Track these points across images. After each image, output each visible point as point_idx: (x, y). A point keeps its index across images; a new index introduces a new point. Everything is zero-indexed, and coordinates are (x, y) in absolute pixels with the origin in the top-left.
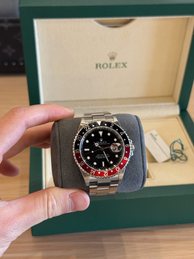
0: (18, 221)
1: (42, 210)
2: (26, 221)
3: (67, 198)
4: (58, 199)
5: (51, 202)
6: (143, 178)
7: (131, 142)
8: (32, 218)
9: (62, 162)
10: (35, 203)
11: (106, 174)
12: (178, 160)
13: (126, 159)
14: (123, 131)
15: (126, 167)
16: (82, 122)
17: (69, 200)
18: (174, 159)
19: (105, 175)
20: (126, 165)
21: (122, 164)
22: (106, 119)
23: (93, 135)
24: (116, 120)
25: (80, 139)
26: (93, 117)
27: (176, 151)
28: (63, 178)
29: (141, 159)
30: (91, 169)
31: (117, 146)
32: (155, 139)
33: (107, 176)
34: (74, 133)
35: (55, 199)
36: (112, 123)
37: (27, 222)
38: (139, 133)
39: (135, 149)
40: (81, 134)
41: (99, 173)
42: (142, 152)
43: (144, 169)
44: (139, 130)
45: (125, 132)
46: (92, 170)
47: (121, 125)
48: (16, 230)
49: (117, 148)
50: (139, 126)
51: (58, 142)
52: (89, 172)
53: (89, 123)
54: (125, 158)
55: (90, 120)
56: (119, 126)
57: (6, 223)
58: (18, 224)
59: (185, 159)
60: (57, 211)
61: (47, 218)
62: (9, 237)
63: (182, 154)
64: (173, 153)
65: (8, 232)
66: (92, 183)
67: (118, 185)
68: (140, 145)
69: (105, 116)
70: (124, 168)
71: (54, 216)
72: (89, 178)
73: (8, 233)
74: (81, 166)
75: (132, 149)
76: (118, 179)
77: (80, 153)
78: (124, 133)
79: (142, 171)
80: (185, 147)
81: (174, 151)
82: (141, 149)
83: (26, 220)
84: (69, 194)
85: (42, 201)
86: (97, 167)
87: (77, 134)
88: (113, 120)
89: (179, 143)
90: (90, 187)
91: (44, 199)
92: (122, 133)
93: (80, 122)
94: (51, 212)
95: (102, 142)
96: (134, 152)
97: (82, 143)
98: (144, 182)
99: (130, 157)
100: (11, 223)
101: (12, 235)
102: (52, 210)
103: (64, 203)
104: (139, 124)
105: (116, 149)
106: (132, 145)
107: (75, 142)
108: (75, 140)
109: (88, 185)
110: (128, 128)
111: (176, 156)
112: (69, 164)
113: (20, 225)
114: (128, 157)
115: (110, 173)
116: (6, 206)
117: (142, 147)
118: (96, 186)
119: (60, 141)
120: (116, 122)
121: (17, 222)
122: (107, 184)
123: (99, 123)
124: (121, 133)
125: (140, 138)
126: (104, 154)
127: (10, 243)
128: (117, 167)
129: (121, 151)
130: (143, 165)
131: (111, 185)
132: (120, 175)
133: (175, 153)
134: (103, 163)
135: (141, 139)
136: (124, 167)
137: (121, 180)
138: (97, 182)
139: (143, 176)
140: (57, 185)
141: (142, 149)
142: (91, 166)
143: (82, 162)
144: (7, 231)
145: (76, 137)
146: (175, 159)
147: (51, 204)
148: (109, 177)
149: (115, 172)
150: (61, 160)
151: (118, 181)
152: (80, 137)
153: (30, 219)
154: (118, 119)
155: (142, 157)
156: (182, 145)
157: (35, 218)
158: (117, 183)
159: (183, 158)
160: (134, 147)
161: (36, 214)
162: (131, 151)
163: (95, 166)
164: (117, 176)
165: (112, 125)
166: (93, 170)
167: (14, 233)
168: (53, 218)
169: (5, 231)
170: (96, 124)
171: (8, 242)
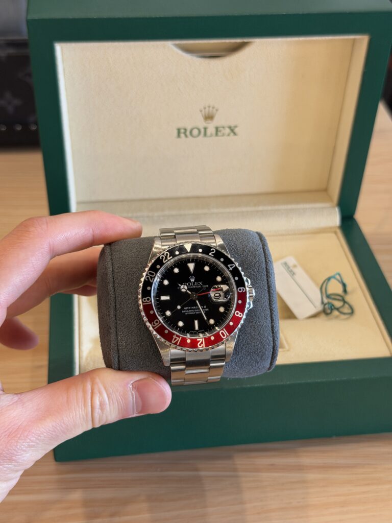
0: (37, 432)
1: (81, 413)
2: (51, 432)
3: (129, 389)
4: (111, 391)
5: (99, 398)
6: (272, 350)
7: (248, 283)
8: (62, 427)
9: (118, 322)
10: (67, 398)
11: (202, 343)
12: (336, 313)
13: (239, 315)
14: (232, 263)
15: (240, 330)
16: (155, 246)
17: (132, 394)
18: (329, 311)
19: (200, 345)
20: (239, 326)
21: (231, 324)
22: (201, 240)
23: (176, 270)
24: (219, 241)
25: (151, 278)
26: (177, 236)
27: (333, 297)
28: (120, 351)
29: (269, 315)
30: (174, 334)
31: (222, 290)
32: (292, 274)
33: (203, 347)
34: (141, 267)
35: (106, 391)
36: (212, 248)
37: (54, 433)
38: (264, 266)
39: (256, 296)
40: (154, 269)
41: (189, 341)
42: (270, 301)
43: (273, 333)
44: (264, 260)
45: (237, 264)
46: (175, 337)
47: (231, 251)
48: (33, 448)
49: (222, 294)
50: (264, 252)
51: (111, 285)
52: (170, 341)
53: (169, 248)
54: (237, 314)
55: (171, 241)
56: (225, 253)
57: (14, 435)
58: (36, 438)
59: (350, 311)
60: (110, 414)
61: (90, 428)
62: (21, 461)
63: (345, 302)
64: (326, 301)
65: (17, 452)
66: (176, 361)
67: (224, 363)
68: (266, 287)
69: (200, 234)
70: (236, 333)
71: (104, 422)
72: (171, 352)
73: (18, 454)
74: (155, 328)
75: (250, 297)
76: (223, 354)
77: (152, 304)
78: (235, 266)
79: (269, 337)
80: (349, 289)
81: (328, 297)
82: (267, 295)
83: (51, 429)
84: (132, 382)
85: (80, 394)
86: (184, 330)
87: (147, 269)
88: (214, 241)
89: (339, 281)
90: (172, 368)
91: (84, 392)
92: (231, 266)
93: (152, 246)
94: (98, 417)
95: (194, 283)
96: (254, 302)
97: (156, 287)
98: (275, 357)
99: (246, 311)
100: (22, 435)
101: (25, 458)
102: (100, 411)
103: (123, 399)
104: (263, 249)
105: (220, 296)
106: (250, 289)
107: (143, 284)
108: (142, 279)
109: (167, 364)
110: (243, 256)
111: (333, 305)
112: (133, 324)
113: (38, 440)
114: (242, 311)
115: (208, 342)
116: (14, 403)
117: (269, 292)
118: (183, 367)
119: (114, 282)
120: (221, 246)
121: (33, 433)
122: (204, 363)
123: (188, 247)
124: (229, 266)
125: (267, 274)
126: (197, 305)
127: (20, 473)
128: (222, 330)
129: (230, 299)
130: (272, 327)
131: (211, 365)
132: (228, 345)
133: (330, 301)
134: (196, 322)
135: (268, 277)
136: (236, 330)
137: (230, 354)
138: (184, 359)
139: (271, 347)
140: (109, 365)
141: (269, 296)
142: (173, 328)
143: (157, 322)
144: (15, 450)
145: (144, 274)
146: (331, 312)
147: (99, 400)
148: (207, 350)
149: (218, 339)
150: (118, 319)
151: (224, 356)
152: (153, 274)
153: (58, 428)
154: (223, 240)
155: (269, 310)
156: (344, 285)
157: (68, 426)
158: (223, 361)
159: (346, 310)
160: (255, 292)
161: (69, 419)
162: (248, 300)
163: (181, 328)
164: (222, 347)
165: (213, 251)
166: (177, 336)
167: (28, 455)
168: (102, 426)
169: (11, 450)
170: (182, 250)
171: (17, 471)
